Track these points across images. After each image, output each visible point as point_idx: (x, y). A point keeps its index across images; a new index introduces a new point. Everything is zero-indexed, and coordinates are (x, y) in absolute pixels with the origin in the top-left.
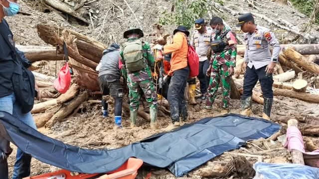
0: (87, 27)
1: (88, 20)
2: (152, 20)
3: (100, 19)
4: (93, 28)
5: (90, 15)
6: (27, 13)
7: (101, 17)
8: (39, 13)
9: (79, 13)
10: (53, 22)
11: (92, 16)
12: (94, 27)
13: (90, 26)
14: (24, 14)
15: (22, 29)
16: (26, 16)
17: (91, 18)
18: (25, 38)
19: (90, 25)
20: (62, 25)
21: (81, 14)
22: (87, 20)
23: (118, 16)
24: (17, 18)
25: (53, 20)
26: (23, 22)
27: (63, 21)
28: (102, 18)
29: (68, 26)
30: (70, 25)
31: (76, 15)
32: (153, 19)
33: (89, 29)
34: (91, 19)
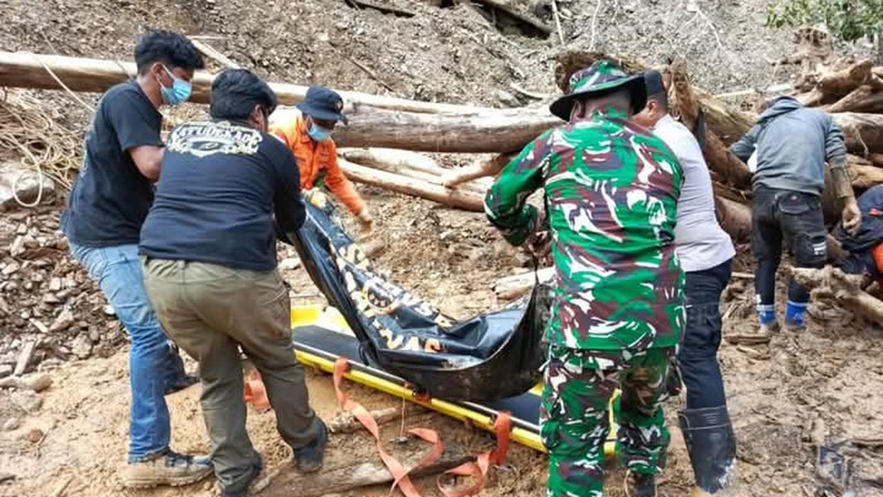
0: (544, 42)
1: (548, 21)
2: (724, 12)
3: (579, 17)
4: (563, 43)
5: (555, 8)
6: (406, 10)
7: (579, 11)
8: (432, 10)
9: (525, 4)
10: (465, 31)
11: (559, 10)
12: (565, 39)
13: (552, 39)
14: (399, 14)
15: (401, 53)
16: (404, 19)
17: (556, 15)
18: (413, 77)
19: (552, 34)
20: (486, 39)
21: (531, 7)
22: (544, 22)
23: (626, 7)
24: (385, 26)
25: (464, 27)
26: (400, 34)
27: (486, 27)
28: (585, 13)
29: (500, 40)
30: (503, 39)
31: (518, 10)
32: (727, 11)
33: (550, 46)
34: (557, 18)
